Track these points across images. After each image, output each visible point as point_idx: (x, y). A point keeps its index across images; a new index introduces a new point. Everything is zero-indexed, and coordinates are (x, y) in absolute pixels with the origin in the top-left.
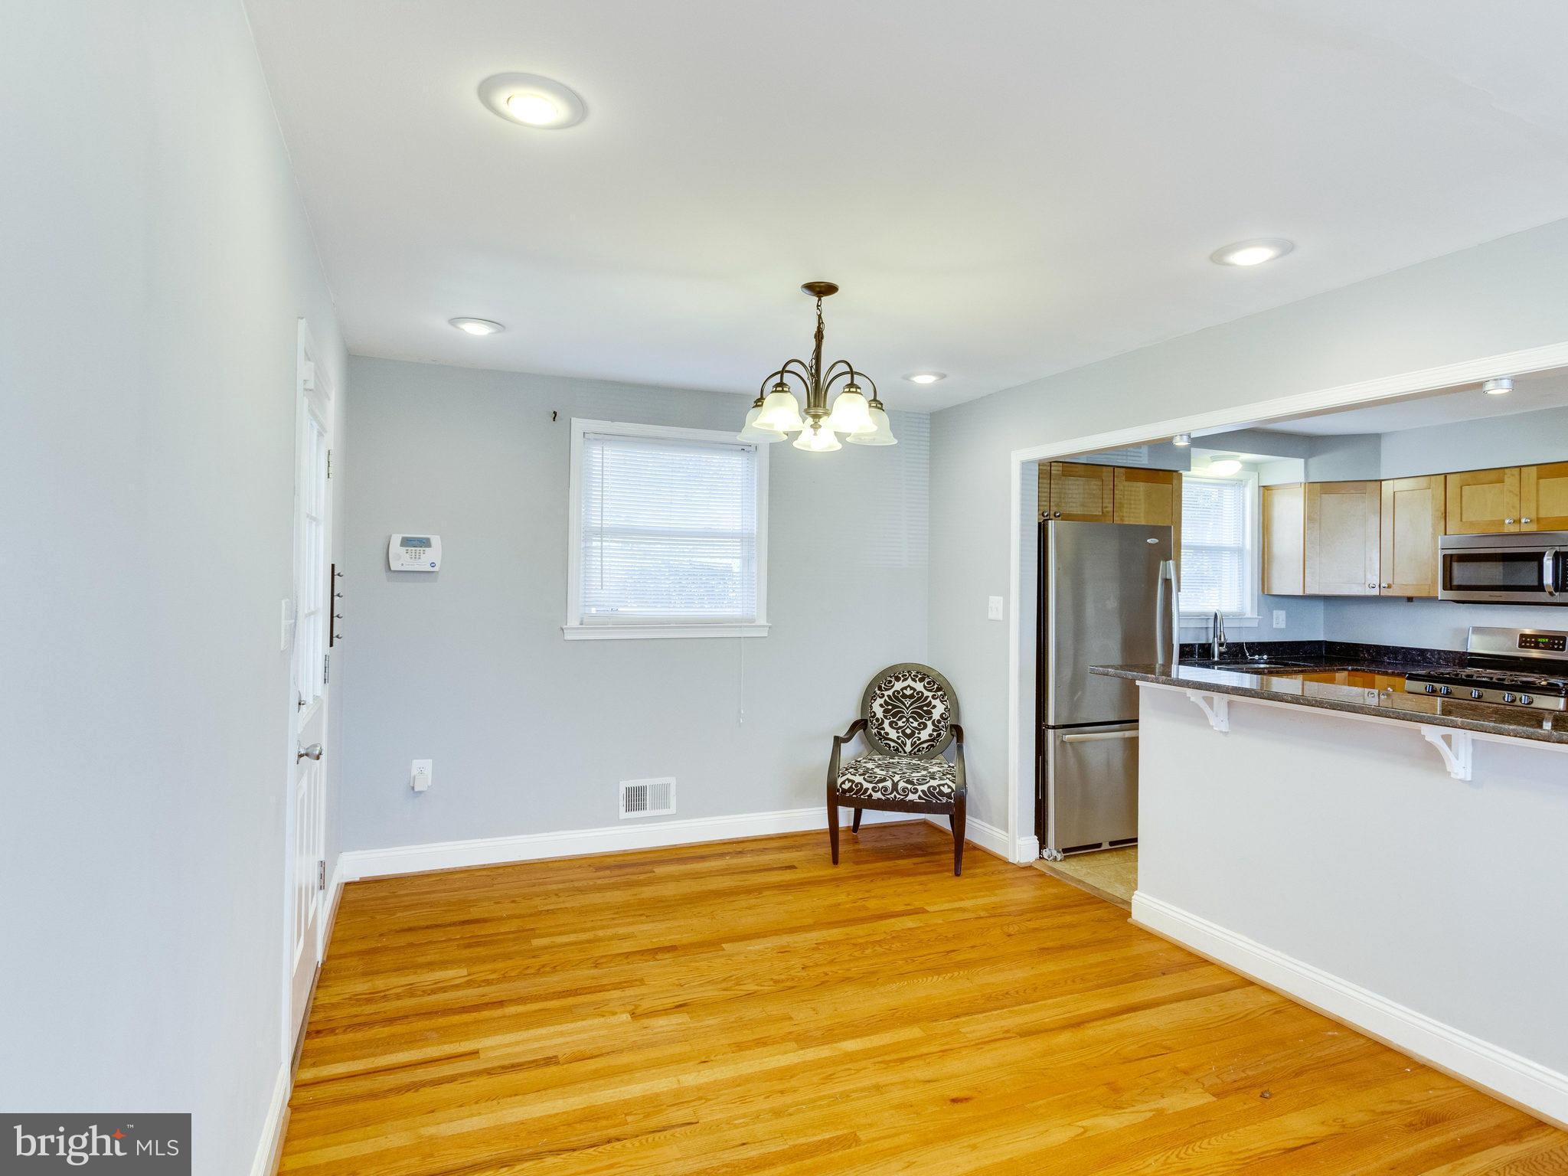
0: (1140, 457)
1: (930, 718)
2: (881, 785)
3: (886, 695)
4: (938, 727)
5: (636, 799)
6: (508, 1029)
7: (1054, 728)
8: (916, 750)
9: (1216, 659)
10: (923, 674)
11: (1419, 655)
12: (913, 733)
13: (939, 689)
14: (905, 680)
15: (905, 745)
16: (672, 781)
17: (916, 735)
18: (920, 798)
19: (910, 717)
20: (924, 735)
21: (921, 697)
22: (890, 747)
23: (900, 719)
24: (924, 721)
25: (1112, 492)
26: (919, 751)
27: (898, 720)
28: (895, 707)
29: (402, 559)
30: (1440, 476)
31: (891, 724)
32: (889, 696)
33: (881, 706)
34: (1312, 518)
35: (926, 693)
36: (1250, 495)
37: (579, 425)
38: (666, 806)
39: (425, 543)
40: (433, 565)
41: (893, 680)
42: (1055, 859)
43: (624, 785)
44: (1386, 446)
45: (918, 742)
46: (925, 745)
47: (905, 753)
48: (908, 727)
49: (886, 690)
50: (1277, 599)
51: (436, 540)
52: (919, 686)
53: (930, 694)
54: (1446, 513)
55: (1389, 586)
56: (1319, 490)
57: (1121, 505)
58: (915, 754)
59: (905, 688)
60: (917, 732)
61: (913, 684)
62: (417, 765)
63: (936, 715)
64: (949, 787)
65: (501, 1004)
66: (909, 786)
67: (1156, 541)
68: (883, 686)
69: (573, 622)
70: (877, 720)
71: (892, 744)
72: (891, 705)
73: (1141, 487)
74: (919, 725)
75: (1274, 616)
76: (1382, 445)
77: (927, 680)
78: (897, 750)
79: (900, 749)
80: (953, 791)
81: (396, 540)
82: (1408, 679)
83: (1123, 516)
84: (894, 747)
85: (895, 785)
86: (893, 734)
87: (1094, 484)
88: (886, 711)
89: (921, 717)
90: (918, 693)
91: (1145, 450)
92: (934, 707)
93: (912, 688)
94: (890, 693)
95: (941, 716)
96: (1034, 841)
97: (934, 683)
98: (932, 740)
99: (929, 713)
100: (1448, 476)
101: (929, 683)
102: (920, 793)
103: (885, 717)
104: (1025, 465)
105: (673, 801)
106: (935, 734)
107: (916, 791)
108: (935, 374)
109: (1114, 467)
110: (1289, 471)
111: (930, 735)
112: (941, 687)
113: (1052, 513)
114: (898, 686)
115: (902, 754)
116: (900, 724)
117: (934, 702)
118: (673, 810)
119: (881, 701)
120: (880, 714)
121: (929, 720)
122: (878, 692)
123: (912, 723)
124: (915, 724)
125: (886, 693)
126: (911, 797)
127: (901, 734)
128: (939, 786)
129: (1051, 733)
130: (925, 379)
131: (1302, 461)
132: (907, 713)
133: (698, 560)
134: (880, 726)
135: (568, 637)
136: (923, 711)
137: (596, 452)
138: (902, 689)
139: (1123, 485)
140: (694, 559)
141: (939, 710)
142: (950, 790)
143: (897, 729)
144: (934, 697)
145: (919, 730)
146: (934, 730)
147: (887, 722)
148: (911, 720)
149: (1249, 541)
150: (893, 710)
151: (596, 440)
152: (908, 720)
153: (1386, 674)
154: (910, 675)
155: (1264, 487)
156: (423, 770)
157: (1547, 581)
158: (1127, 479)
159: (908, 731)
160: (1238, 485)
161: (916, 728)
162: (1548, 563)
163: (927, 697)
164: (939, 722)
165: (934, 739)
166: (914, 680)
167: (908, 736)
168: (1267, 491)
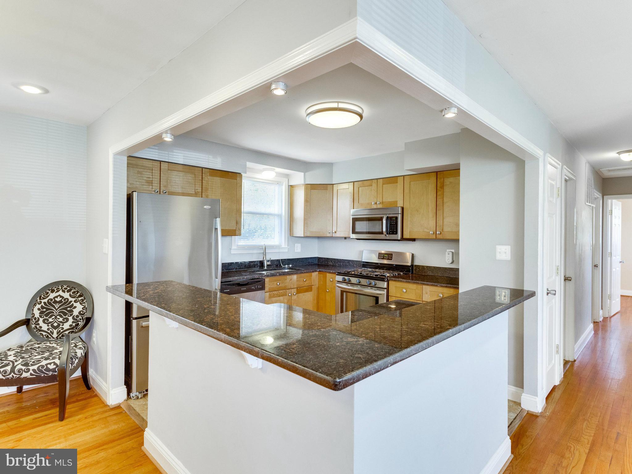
0: (217, 164)
1: (71, 315)
3: (43, 302)
4: (76, 320)
7: (136, 318)
8: (61, 336)
9: (265, 268)
10: (71, 286)
11: (348, 263)
12: (59, 325)
13: (80, 296)
14: (58, 291)
15: (53, 333)
17: (61, 326)
18: (31, 374)
19: (57, 315)
20: (66, 326)
21: (66, 302)
22: (43, 336)
23: (50, 318)
24: (67, 317)
25: (201, 181)
27: (48, 318)
28: (47, 309)
30: (351, 183)
31: (44, 321)
32: (45, 303)
33: (39, 309)
34: (307, 201)
35: (70, 299)
36: (284, 189)
41: (50, 292)
45: (62, 331)
46: (67, 332)
47: (54, 338)
48: (56, 322)
49: (44, 299)
50: (297, 239)
52: (66, 295)
53: (73, 300)
54: (354, 199)
55: (335, 232)
56: (311, 188)
57: (207, 189)
58: (60, 338)
59: (57, 297)
60: (61, 324)
61: (62, 294)
63: (76, 312)
67: (210, 207)
68: (42, 296)
70: (36, 319)
71: (44, 334)
72: (45, 308)
73: (217, 180)
74: (63, 320)
75: (296, 246)
76: (333, 167)
77: (72, 291)
78: (48, 337)
79: (50, 336)
82: (337, 275)
83: (208, 195)
84: (45, 335)
86: (45, 327)
87: (190, 177)
88: (42, 313)
89: (65, 314)
90: (65, 300)
92: (75, 307)
93: (61, 297)
94: (46, 300)
95: (80, 313)
96: (124, 389)
97: (78, 292)
98: (72, 328)
99: (71, 311)
100: (355, 183)
101: (74, 293)
102: (31, 371)
103: (41, 316)
106: (74, 324)
107: (29, 370)
109: (203, 168)
110: (298, 178)
111: (70, 326)
112: (82, 293)
113: (161, 191)
114: (52, 296)
115: (52, 339)
116: (50, 320)
117: (75, 304)
119: (39, 306)
120: (37, 315)
121: (70, 316)
122: (38, 301)
123: (59, 319)
124: (61, 319)
125: (43, 301)
126: (25, 375)
127: (50, 327)
129: (134, 322)
130: (31, 90)
131: (303, 173)
132: (56, 313)
134: (37, 323)
136: (67, 310)
138: (54, 298)
139: (208, 178)
141: (79, 308)
143: (48, 324)
144: (75, 302)
145: (63, 323)
146: (73, 322)
147: (41, 320)
148: (58, 317)
149: (284, 212)
150: (46, 312)
152: (56, 317)
153: (330, 273)
154: (62, 288)
155: (291, 186)
157: (384, 230)
158: (211, 175)
159: (55, 324)
160: (279, 183)
161: (61, 322)
162: (384, 222)
163: (71, 301)
164: (77, 316)
165: (74, 327)
166: (64, 291)
167: (55, 328)
168: (291, 188)
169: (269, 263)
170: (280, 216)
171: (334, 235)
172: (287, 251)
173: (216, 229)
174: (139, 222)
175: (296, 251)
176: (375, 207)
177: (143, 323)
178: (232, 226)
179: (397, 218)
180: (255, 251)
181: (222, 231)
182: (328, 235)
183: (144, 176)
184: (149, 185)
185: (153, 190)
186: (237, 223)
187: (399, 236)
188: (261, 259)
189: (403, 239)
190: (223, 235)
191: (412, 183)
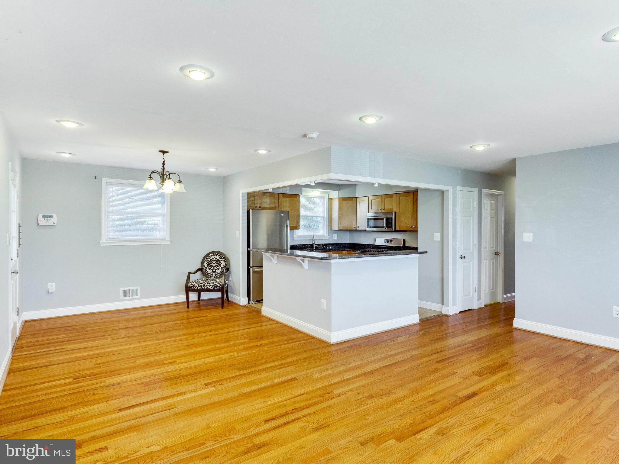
1: (220, 267)
2: (200, 285)
4: (223, 269)
5: (126, 293)
6: (75, 344)
7: (252, 267)
9: (314, 248)
10: (219, 253)
13: (223, 258)
14: (214, 256)
15: (213, 275)
16: (138, 288)
17: (216, 272)
18: (211, 288)
20: (219, 272)
21: (218, 260)
23: (211, 267)
25: (278, 200)
26: (217, 276)
28: (210, 264)
29: (43, 221)
32: (209, 261)
33: (206, 264)
34: (340, 208)
35: (220, 259)
36: (326, 200)
37: (104, 180)
38: (137, 295)
39: (51, 216)
40: (54, 223)
41: (210, 256)
42: (253, 304)
43: (122, 290)
44: (358, 187)
45: (217, 274)
46: (219, 274)
47: (213, 277)
49: (208, 259)
50: (335, 231)
51: (55, 216)
52: (218, 258)
54: (369, 207)
55: (358, 227)
56: (343, 200)
57: (281, 205)
58: (216, 277)
59: (214, 258)
61: (216, 257)
62: (49, 285)
63: (222, 266)
64: (220, 284)
65: (74, 340)
66: (208, 285)
67: (284, 215)
69: (103, 240)
70: (205, 268)
71: (209, 275)
72: (209, 263)
73: (287, 199)
75: (334, 236)
77: (220, 256)
78: (211, 276)
79: (212, 276)
80: (221, 285)
81: (40, 216)
85: (204, 285)
86: (210, 272)
87: (272, 198)
88: (208, 265)
89: (218, 266)
90: (217, 260)
91: (288, 188)
92: (222, 263)
93: (216, 258)
94: (209, 260)
95: (224, 266)
96: (247, 299)
97: (222, 256)
100: (369, 197)
101: (221, 256)
102: (211, 286)
103: (207, 267)
104: (243, 194)
105: (139, 293)
106: (222, 271)
107: (210, 286)
108: (215, 168)
109: (278, 193)
110: (334, 194)
111: (220, 271)
112: (224, 257)
113: (259, 207)
114: (211, 258)
115: (212, 277)
116: (212, 269)
117: (222, 262)
118: (139, 296)
119: (206, 262)
120: (206, 266)
122: (206, 260)
124: (216, 268)
125: (208, 260)
126: (209, 287)
127: (212, 272)
128: (217, 284)
129: (251, 269)
130: (212, 170)
131: (337, 192)
132: (214, 265)
133: (147, 221)
134: (206, 270)
135: (102, 245)
136: (219, 265)
137: (111, 188)
138: (213, 259)
139: (281, 199)
140: (146, 221)
141: (223, 264)
142: (220, 285)
143: (211, 270)
145: (217, 270)
146: (221, 270)
147: (208, 268)
148: (215, 267)
149: (326, 215)
150: (210, 265)
151: (111, 185)
152: (214, 268)
154: (215, 254)
155: (330, 198)
156: (52, 287)
157: (385, 225)
158: (283, 197)
159: (214, 271)
160: (322, 198)
161: (216, 270)
162: (385, 220)
163: (220, 261)
164: (223, 267)
165: (221, 272)
166: (216, 256)
167: (214, 272)
168: (330, 200)
169: (316, 246)
170: (323, 217)
171: (357, 229)
172: (328, 238)
173: (287, 226)
174: (253, 223)
175: (334, 239)
176: (381, 211)
177: (255, 269)
178: (295, 224)
179: (392, 218)
180: (308, 239)
181: (290, 227)
182: (354, 229)
183: (251, 200)
184: (253, 204)
185: (255, 207)
186: (297, 222)
187: (394, 229)
188: (311, 243)
189: (396, 231)
190: (290, 230)
191: (401, 198)
